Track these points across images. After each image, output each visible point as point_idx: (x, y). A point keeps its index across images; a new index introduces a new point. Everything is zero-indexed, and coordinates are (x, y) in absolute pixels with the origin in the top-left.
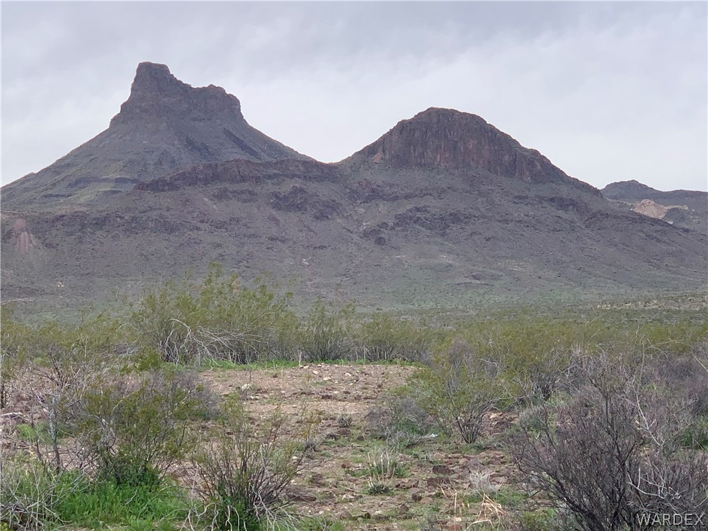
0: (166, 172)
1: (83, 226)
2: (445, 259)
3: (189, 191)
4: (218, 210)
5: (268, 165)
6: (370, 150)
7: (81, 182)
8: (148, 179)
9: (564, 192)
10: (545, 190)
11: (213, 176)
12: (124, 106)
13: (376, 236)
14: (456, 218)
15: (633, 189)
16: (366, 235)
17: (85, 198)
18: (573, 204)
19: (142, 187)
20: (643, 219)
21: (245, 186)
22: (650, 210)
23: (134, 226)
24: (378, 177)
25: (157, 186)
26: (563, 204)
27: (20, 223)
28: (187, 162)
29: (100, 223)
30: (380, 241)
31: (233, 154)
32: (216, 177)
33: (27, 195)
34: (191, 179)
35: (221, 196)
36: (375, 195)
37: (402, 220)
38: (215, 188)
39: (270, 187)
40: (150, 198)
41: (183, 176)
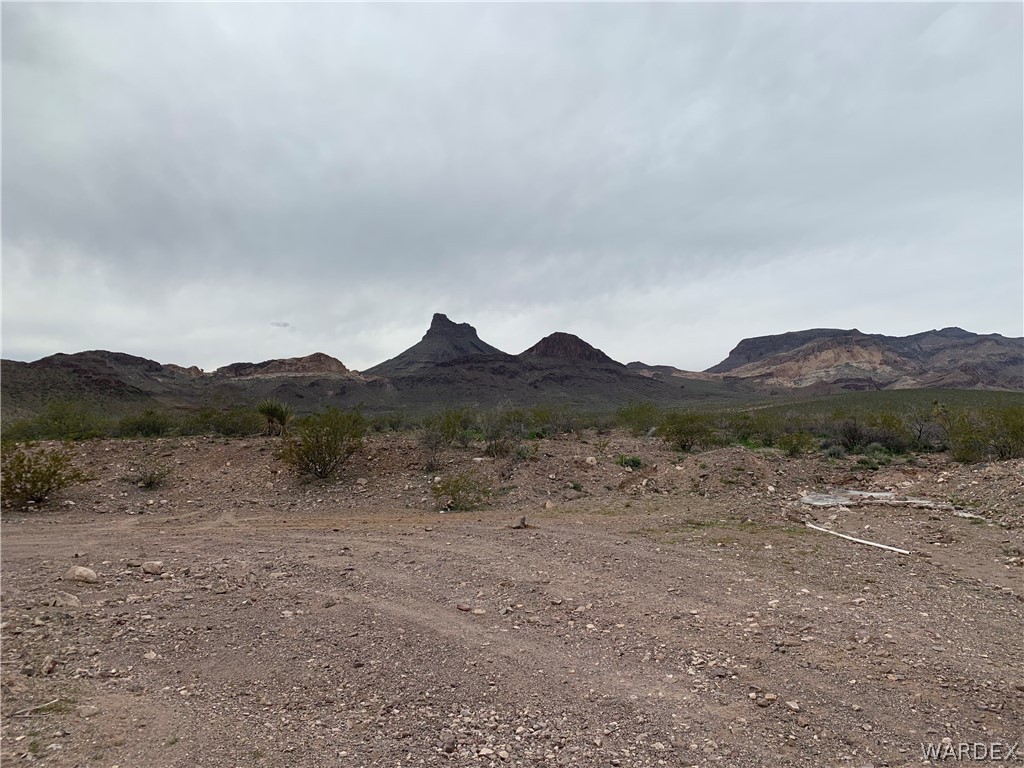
0: (446, 359)
1: (413, 382)
2: (563, 394)
3: (457, 367)
4: (469, 374)
5: (489, 356)
6: (531, 349)
7: (410, 363)
8: (440, 362)
9: (611, 366)
10: (604, 366)
11: (467, 360)
12: (428, 331)
13: (534, 385)
14: (567, 377)
15: (638, 365)
16: (530, 384)
17: (412, 369)
18: (615, 371)
19: (438, 365)
20: (644, 377)
21: (480, 364)
22: (646, 373)
23: (434, 381)
24: (534, 361)
25: (443, 365)
26: (611, 371)
27: (387, 380)
28: (455, 355)
29: (421, 380)
30: (535, 387)
31: (473, 352)
32: (468, 361)
33: (388, 369)
34: (457, 362)
35: (470, 369)
36: (533, 368)
37: (545, 378)
38: (467, 366)
39: (490, 365)
40: (441, 370)
41: (454, 361)
